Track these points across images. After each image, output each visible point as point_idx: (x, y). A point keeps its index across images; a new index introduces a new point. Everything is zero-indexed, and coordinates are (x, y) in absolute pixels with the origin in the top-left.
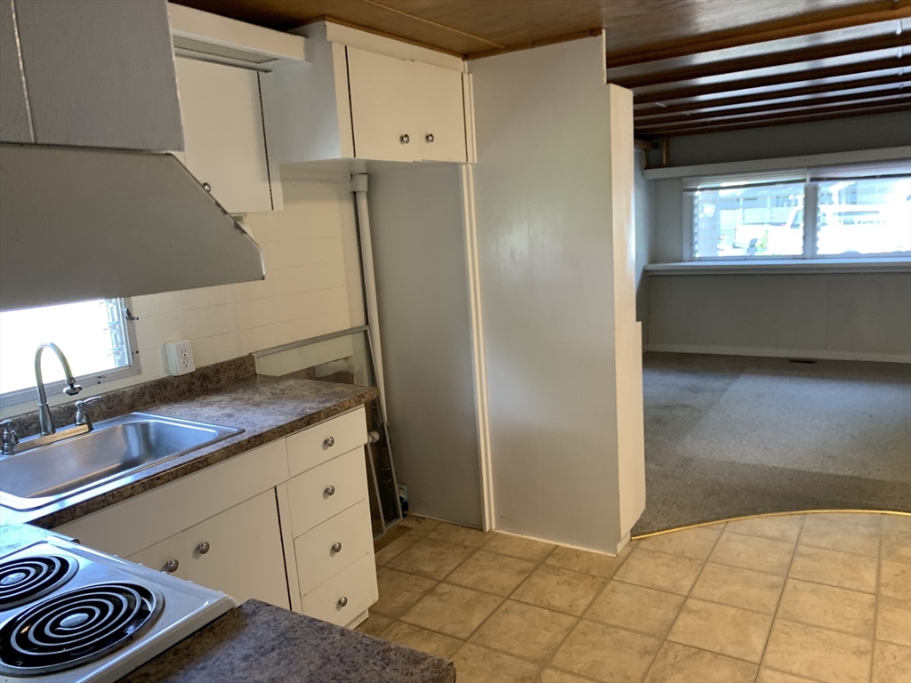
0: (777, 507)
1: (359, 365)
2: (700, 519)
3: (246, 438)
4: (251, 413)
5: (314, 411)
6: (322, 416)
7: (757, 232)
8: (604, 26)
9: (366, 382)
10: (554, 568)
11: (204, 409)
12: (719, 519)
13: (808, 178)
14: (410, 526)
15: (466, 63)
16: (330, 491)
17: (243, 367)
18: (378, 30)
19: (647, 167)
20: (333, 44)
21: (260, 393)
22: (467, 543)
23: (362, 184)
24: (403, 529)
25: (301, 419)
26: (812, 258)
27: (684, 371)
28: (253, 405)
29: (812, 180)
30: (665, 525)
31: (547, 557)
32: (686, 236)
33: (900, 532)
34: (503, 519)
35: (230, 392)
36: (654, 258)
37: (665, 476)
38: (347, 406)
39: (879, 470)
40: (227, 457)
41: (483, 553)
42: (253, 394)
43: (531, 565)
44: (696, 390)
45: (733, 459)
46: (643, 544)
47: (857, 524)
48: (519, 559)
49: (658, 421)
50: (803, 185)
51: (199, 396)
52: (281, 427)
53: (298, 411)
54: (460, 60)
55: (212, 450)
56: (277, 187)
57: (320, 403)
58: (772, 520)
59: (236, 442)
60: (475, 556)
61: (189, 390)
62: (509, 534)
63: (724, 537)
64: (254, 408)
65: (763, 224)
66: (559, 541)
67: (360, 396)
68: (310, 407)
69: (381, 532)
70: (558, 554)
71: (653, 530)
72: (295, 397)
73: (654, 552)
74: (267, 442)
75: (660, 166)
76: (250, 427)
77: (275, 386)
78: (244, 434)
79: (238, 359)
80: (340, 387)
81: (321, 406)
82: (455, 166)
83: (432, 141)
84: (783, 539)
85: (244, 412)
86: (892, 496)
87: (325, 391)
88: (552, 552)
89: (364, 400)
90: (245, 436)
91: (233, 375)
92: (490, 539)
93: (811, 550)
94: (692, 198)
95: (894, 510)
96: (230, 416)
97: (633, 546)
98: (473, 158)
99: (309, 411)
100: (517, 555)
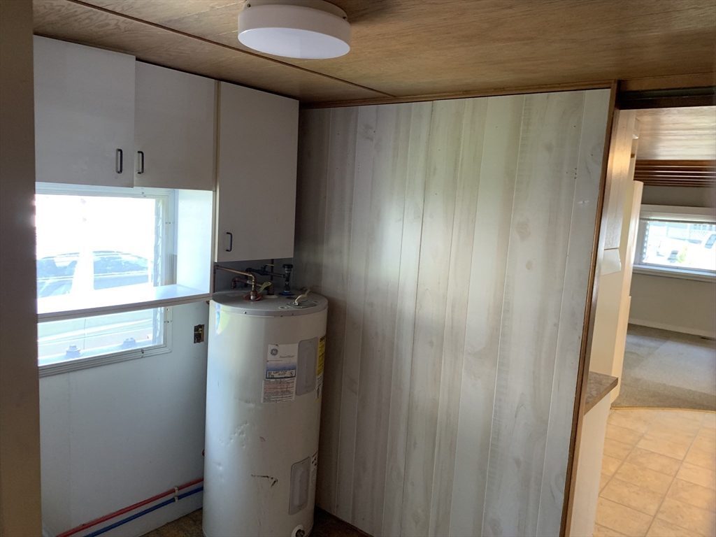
7: (679, 245)
65: (684, 240)
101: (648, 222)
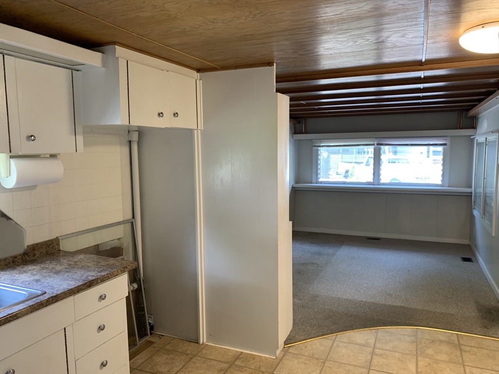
0: (363, 325)
1: (127, 243)
2: (322, 333)
3: (46, 298)
4: (52, 279)
5: (93, 278)
6: (99, 281)
7: (349, 167)
8: (275, 61)
9: (131, 258)
10: (240, 367)
11: (21, 275)
12: (332, 333)
13: (376, 143)
14: (154, 341)
15: (198, 74)
16: (102, 328)
17: (52, 246)
18: (148, 53)
19: (295, 133)
20: (119, 58)
21: (60, 264)
22: (188, 352)
23: (135, 137)
24: (150, 343)
25: (85, 284)
26: (378, 185)
27: (312, 243)
28: (55, 273)
29: (378, 144)
30: (303, 338)
31: (236, 360)
32: (314, 170)
33: (427, 339)
34: (211, 336)
35: (41, 263)
36: (297, 182)
37: (303, 307)
38: (115, 274)
39: (414, 302)
40: (32, 312)
41: (198, 358)
42: (56, 265)
43: (226, 365)
44: (319, 254)
45: (339, 296)
46: (291, 350)
47: (405, 335)
48: (219, 361)
49: (299, 273)
50: (373, 147)
51: (19, 265)
52: (71, 289)
53: (84, 278)
54: (195, 72)
55: (21, 308)
56: (80, 139)
57: (98, 272)
58: (360, 333)
59: (39, 301)
60: (193, 360)
61: (13, 262)
62: (214, 345)
63: (335, 344)
64: (55, 275)
65: (352, 163)
66: (243, 349)
67: (124, 268)
68: (92, 275)
69: (136, 346)
70: (242, 358)
71: (296, 341)
72: (83, 268)
73: (297, 355)
74: (60, 300)
75: (301, 133)
76: (50, 290)
77: (71, 259)
78: (45, 295)
79: (49, 241)
80: (112, 261)
81: (99, 274)
82: (191, 131)
83: (177, 117)
84: (366, 345)
85: (47, 278)
86: (421, 318)
87: (103, 263)
88: (238, 357)
89: (127, 270)
90: (46, 297)
91: (44, 251)
92: (203, 349)
93: (382, 352)
94: (317, 150)
95: (423, 327)
96: (37, 281)
97: (285, 351)
98: (201, 126)
99: (90, 278)
100: (218, 359)
101: (319, 148)
